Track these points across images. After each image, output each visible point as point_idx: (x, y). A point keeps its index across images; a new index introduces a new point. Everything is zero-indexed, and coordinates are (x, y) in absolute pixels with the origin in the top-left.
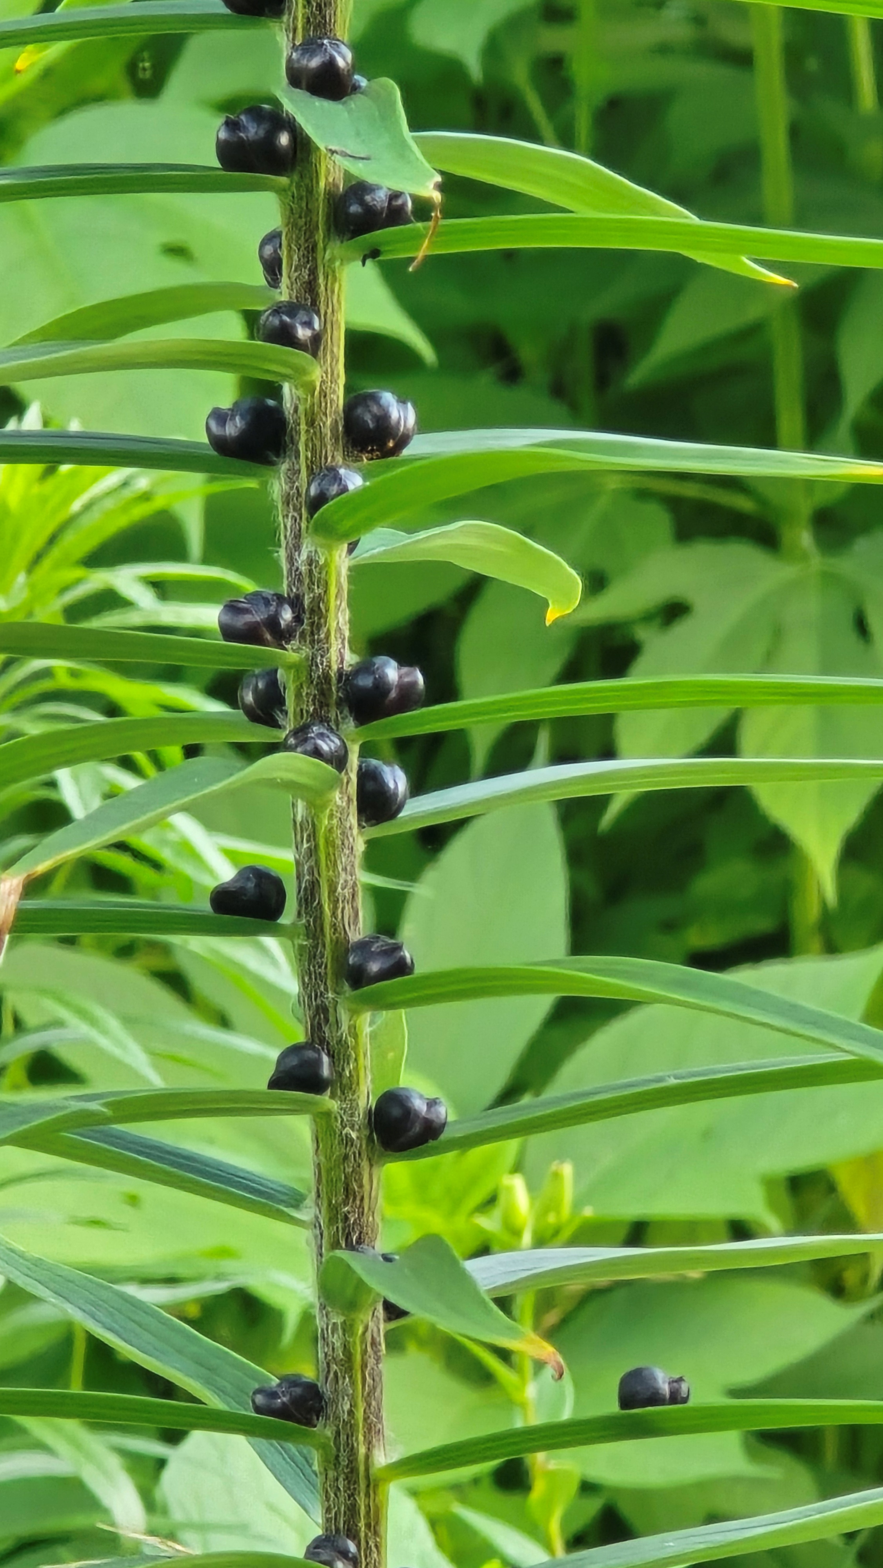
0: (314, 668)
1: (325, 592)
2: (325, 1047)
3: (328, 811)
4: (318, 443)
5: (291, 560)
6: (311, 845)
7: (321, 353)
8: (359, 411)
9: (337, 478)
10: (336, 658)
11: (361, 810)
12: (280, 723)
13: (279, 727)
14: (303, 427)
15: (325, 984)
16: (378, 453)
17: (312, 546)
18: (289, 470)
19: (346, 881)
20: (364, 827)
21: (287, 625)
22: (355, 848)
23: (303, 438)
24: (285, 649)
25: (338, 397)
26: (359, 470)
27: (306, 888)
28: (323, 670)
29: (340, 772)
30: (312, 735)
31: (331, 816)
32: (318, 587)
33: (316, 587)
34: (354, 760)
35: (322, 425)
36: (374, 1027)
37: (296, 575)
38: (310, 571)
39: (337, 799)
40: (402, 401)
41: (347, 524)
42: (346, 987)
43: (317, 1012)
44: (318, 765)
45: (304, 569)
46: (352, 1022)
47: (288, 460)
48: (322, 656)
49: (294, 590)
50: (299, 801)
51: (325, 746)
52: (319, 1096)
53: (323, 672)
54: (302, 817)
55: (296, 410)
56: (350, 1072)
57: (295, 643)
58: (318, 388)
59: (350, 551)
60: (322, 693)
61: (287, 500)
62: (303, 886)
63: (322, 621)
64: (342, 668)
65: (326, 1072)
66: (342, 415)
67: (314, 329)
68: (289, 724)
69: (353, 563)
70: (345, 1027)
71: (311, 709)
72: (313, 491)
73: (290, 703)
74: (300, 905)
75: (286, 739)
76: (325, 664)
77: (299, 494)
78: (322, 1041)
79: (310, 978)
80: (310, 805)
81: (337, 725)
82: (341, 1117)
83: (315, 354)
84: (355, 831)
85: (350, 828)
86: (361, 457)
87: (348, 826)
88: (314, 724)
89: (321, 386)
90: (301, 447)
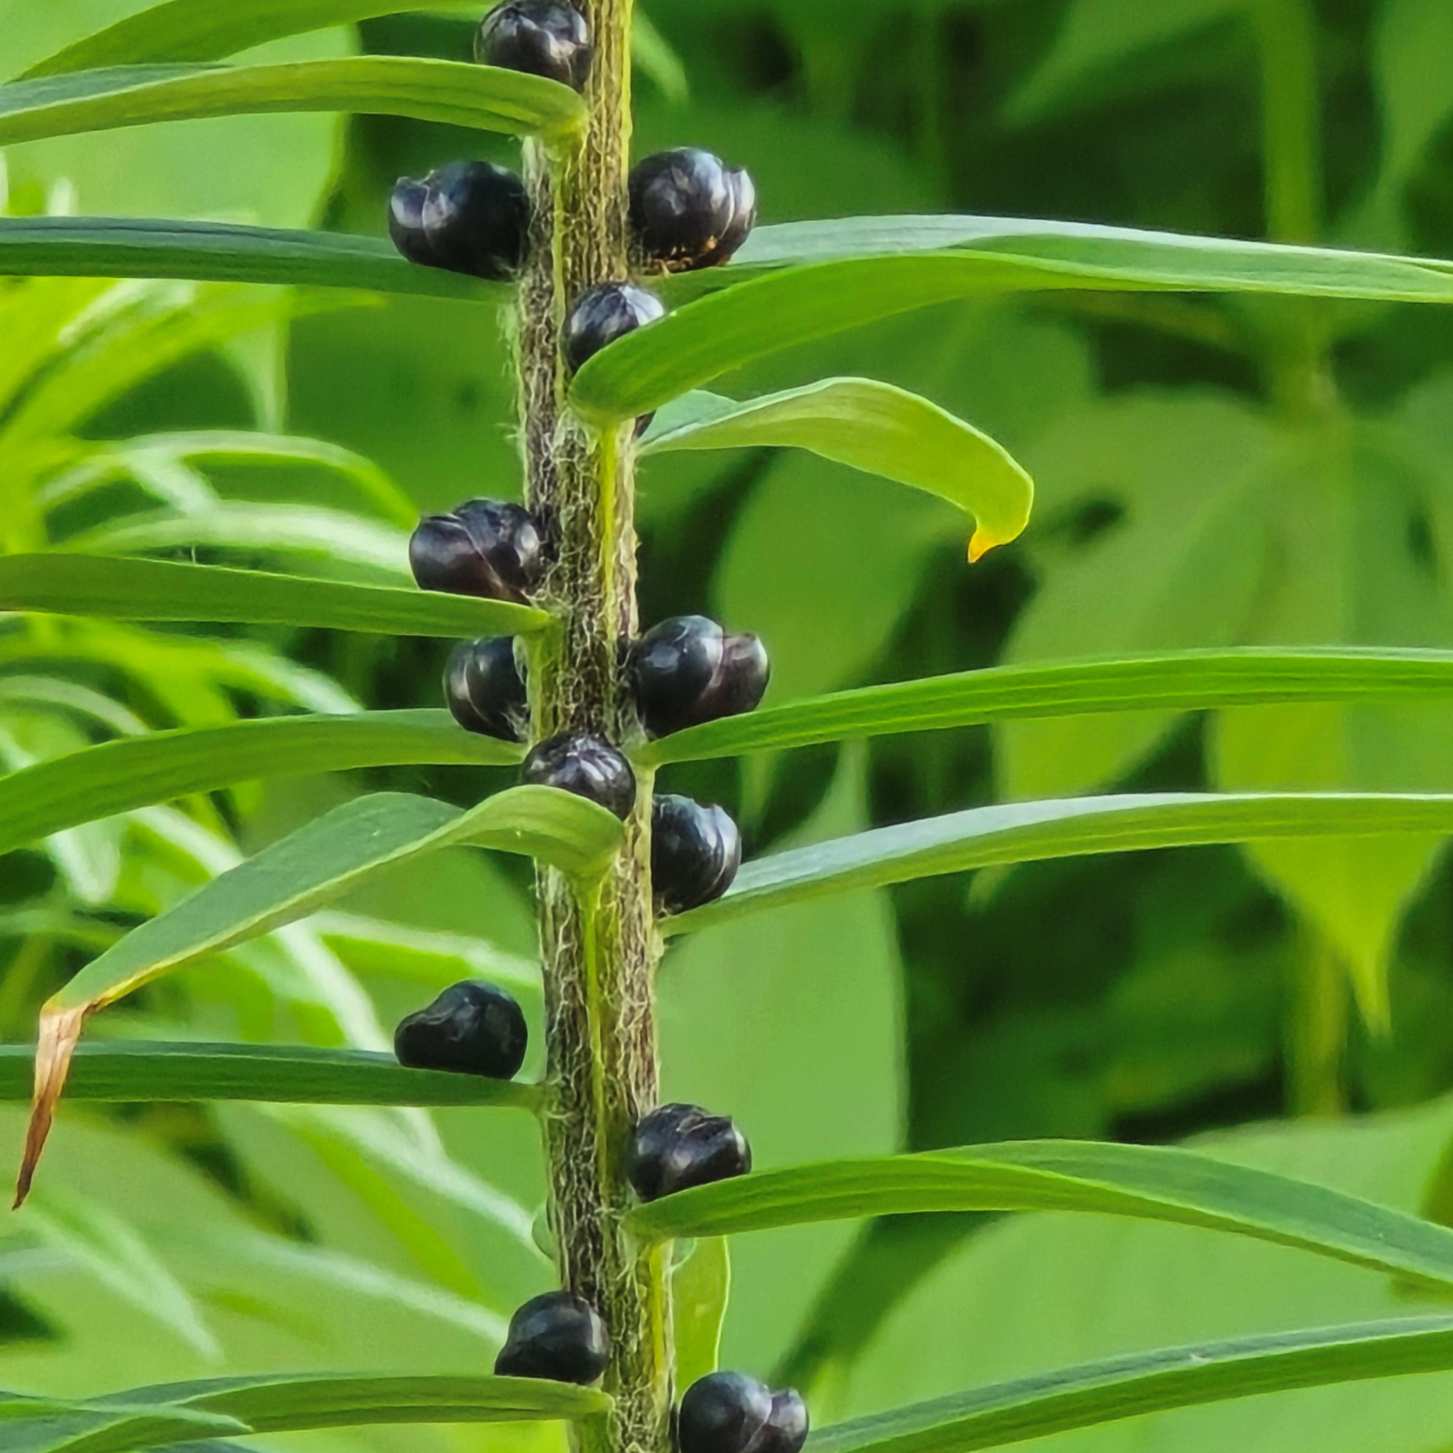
0: (576, 635)
1: (596, 504)
2: (595, 1300)
3: (601, 886)
4: (584, 241)
5: (537, 446)
6: (573, 946)
7: (589, 84)
8: (657, 185)
9: (619, 304)
10: (615, 619)
11: (658, 886)
12: (516, 732)
13: (515, 739)
14: (558, 213)
15: (596, 1189)
16: (688, 259)
17: (573, 420)
18: (533, 288)
19: (632, 1009)
20: (662, 915)
21: (532, 559)
22: (646, 953)
23: (558, 234)
24: (527, 603)
25: (619, 161)
26: (657, 290)
27: (561, 1023)
28: (592, 637)
29: (623, 819)
30: (575, 754)
31: (606, 896)
32: (584, 494)
33: (580, 495)
34: (646, 797)
35: (591, 210)
36: (679, 1265)
37: (545, 473)
38: (570, 468)
39: (617, 865)
40: (731, 168)
41: (636, 384)
42: (633, 1194)
43: (580, 1240)
44: (585, 806)
45: (558, 461)
46: (641, 1258)
47: (530, 271)
48: (591, 615)
49: (543, 498)
50: (551, 868)
51: (596, 774)
52: (584, 1388)
53: (593, 645)
54: (556, 897)
55: (545, 183)
56: (639, 1344)
57: (544, 592)
58: (585, 146)
59: (639, 431)
60: (590, 678)
61: (530, 341)
62: (558, 1017)
63: (591, 553)
64: (626, 635)
65: (596, 1344)
66: (626, 192)
67: (577, 43)
68: (532, 734)
69: (642, 451)
70: (629, 1266)
71: (573, 706)
72: (576, 326)
73: (535, 700)
74: (551, 1050)
75: (529, 760)
76: (595, 629)
77: (552, 332)
78: (590, 1289)
79: (569, 1178)
80: (570, 876)
81: (617, 733)
82: (623, 1424)
83: (579, 86)
84: (648, 921)
85: (640, 916)
86: (661, 269)
87: (636, 911)
88: (578, 737)
89: (589, 142)
90: (555, 248)
